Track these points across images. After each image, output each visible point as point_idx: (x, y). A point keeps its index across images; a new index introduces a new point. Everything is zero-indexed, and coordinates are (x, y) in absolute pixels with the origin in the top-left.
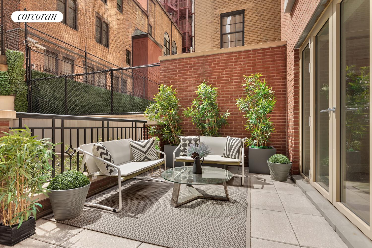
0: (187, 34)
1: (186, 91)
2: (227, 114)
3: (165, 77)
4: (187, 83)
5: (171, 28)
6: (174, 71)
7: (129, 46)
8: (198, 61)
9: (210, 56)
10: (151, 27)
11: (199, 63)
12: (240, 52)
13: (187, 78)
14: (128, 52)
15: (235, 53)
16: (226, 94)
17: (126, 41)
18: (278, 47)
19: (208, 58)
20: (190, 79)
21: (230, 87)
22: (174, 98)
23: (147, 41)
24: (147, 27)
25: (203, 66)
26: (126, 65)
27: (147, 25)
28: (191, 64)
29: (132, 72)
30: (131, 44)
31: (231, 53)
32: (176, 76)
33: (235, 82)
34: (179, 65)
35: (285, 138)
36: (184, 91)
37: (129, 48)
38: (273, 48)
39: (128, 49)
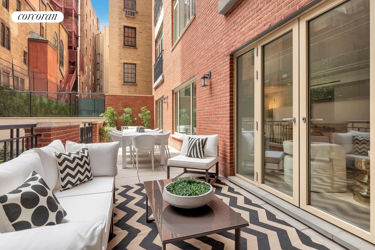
0: (73, 33)
1: (118, 109)
2: (136, 119)
3: (108, 102)
4: (118, 106)
5: (59, 28)
6: (112, 100)
7: (26, 47)
8: (123, 97)
9: (128, 96)
10: (43, 27)
11: (123, 98)
12: (139, 96)
13: (118, 104)
14: (25, 53)
15: (137, 96)
16: (134, 111)
17: (24, 43)
18: (151, 97)
19: (127, 97)
20: (120, 104)
21: (136, 109)
22: (115, 112)
23: (46, 47)
24: (40, 28)
25: (125, 99)
26: (24, 65)
27: (39, 26)
28: (120, 98)
29: (28, 70)
30: (27, 45)
31: (136, 96)
32: (113, 102)
33: (137, 107)
34: (114, 98)
35: (153, 126)
36: (117, 109)
37: (26, 49)
38: (150, 97)
39: (25, 51)
